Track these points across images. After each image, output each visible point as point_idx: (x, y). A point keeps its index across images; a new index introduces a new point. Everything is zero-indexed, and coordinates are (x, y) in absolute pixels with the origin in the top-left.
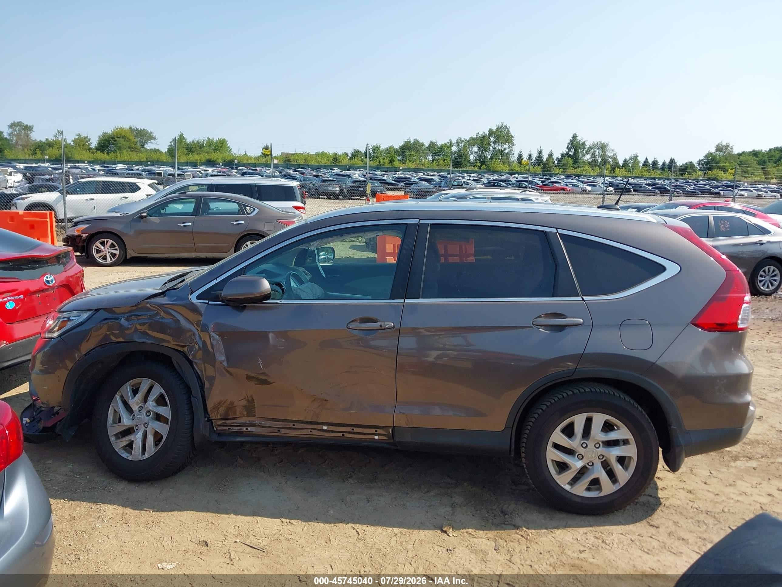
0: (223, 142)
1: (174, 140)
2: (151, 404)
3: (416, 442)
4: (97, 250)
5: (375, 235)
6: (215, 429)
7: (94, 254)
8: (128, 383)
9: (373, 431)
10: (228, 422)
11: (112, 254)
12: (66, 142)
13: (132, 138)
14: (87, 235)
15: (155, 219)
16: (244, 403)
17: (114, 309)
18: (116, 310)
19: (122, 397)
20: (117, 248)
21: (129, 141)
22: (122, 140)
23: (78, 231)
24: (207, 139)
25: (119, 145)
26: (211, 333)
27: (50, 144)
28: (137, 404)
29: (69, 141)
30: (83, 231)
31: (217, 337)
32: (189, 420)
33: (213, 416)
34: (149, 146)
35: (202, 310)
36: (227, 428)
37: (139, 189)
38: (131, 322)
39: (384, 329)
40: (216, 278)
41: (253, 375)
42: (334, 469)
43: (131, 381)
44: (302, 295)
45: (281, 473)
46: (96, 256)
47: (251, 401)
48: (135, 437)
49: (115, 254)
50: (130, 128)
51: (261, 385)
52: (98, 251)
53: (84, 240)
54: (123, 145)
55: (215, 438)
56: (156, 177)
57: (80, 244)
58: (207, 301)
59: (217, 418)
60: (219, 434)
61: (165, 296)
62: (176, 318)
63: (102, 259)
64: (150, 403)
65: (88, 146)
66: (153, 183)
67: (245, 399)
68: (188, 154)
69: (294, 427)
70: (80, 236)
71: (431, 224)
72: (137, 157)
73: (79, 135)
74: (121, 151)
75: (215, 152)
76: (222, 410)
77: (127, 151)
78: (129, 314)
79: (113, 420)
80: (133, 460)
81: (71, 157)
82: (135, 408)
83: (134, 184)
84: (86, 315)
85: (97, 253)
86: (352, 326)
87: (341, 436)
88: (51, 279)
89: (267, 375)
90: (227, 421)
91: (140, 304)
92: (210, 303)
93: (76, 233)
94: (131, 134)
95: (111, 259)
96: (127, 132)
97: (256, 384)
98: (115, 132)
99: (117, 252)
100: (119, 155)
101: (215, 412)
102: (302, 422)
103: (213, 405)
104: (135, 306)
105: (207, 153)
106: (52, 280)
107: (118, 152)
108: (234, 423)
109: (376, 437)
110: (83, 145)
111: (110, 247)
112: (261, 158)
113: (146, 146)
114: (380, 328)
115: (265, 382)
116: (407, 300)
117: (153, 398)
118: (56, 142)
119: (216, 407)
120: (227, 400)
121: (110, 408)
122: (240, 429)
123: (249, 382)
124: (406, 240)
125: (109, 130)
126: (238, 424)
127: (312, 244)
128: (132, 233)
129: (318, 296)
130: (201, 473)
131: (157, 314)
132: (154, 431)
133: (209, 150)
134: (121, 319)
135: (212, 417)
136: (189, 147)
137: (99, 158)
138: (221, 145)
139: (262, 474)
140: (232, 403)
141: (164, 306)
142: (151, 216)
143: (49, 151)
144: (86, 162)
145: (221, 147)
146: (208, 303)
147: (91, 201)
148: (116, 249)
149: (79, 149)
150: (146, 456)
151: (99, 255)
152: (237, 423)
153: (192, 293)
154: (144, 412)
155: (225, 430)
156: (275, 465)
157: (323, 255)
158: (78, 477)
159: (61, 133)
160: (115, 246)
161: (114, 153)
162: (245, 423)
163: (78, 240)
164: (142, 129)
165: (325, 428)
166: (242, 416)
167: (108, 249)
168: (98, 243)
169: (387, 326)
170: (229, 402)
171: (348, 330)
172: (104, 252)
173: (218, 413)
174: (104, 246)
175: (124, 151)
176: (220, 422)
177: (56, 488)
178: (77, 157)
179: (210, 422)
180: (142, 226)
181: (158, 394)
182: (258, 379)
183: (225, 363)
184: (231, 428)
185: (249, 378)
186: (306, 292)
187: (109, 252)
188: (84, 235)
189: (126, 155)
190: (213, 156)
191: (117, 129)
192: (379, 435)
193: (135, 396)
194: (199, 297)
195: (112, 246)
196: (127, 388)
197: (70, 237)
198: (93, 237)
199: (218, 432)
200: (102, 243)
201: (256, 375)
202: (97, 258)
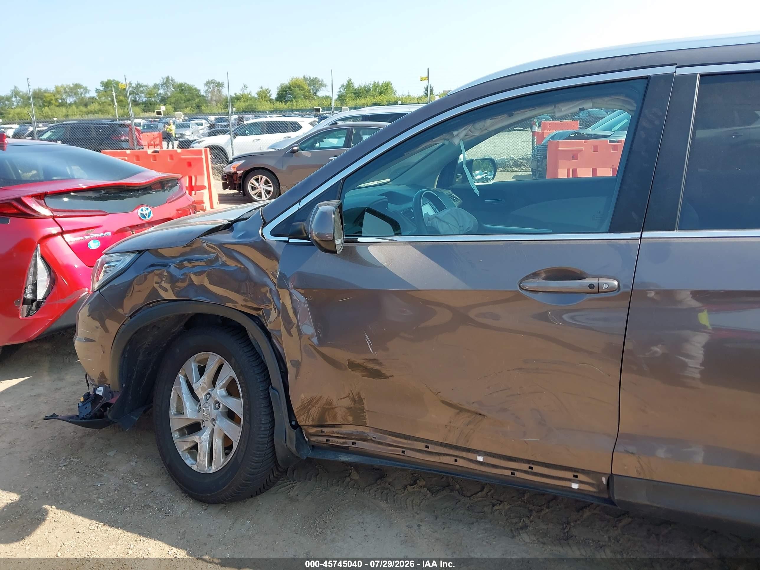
0: (388, 85)
1: (343, 86)
2: (220, 392)
3: (658, 508)
4: (252, 187)
5: (577, 109)
6: (307, 439)
7: (250, 191)
8: (193, 358)
9: (569, 475)
10: (326, 430)
11: (266, 191)
12: (251, 95)
13: (306, 86)
14: (242, 171)
15: (306, 153)
16: (347, 403)
17: (159, 250)
18: (162, 251)
19: (186, 376)
20: (271, 184)
21: (303, 89)
22: (297, 89)
23: (234, 168)
24: (373, 83)
25: (295, 94)
26: (293, 291)
27: (238, 98)
28: (203, 389)
29: (254, 94)
30: (239, 168)
31: (303, 299)
32: (266, 423)
33: (301, 420)
34: (321, 93)
35: (279, 251)
36: (324, 439)
37: (301, 127)
38: (183, 271)
39: (598, 292)
40: (299, 201)
41: (359, 361)
42: (496, 508)
43: (196, 356)
44: (441, 227)
45: (413, 506)
46: (252, 193)
47: (358, 400)
48: (200, 438)
49: (270, 191)
50: (304, 77)
51: (371, 379)
52: (254, 188)
53: (240, 177)
54: (298, 94)
55: (306, 453)
56: (314, 113)
57: (237, 182)
58: (286, 239)
59: (307, 423)
60: (313, 446)
61: (232, 230)
62: (243, 265)
63: (257, 196)
64: (218, 391)
65: (269, 97)
66: (314, 121)
67: (348, 396)
68: (355, 99)
69: (427, 449)
70: (235, 173)
71: (702, 76)
72: (310, 105)
73: (261, 88)
74: (296, 100)
75: (380, 95)
76: (315, 411)
77: (302, 99)
78: (181, 259)
79: (177, 408)
80: (198, 471)
81: (255, 108)
82: (201, 396)
83: (296, 123)
84: (128, 258)
85: (253, 190)
86: (530, 284)
87: (510, 474)
88: (147, 212)
89: (380, 364)
90: (323, 429)
91: (193, 243)
92: (291, 241)
93: (233, 170)
94: (304, 82)
95: (266, 196)
96: (301, 81)
97: (363, 376)
98: (291, 82)
99: (271, 189)
100: (295, 103)
101: (304, 414)
102: (441, 444)
103: (300, 404)
104: (188, 246)
105: (373, 96)
106: (150, 213)
107: (294, 101)
108: (334, 433)
109: (575, 486)
110: (265, 97)
111: (265, 184)
112: (424, 98)
113: (318, 94)
114: (589, 290)
115: (377, 374)
116: (646, 234)
117: (221, 384)
118: (242, 96)
119: (306, 407)
120: (321, 397)
121: (173, 391)
122: (345, 443)
123: (352, 372)
124: (646, 111)
125: (286, 81)
126: (341, 434)
127: (455, 133)
128: (284, 168)
129: (469, 228)
130: (296, 493)
131: (217, 259)
132: (223, 434)
133: (375, 93)
134: (170, 266)
135: (301, 422)
136: (356, 92)
137: (278, 107)
138: (386, 88)
139: (383, 505)
140: (329, 403)
141: (224, 246)
142: (303, 150)
143: (238, 104)
144: (267, 112)
145: (386, 89)
146: (287, 242)
147: (258, 141)
148: (270, 186)
149: (261, 100)
150: (213, 469)
151: (255, 192)
152: (338, 433)
153: (265, 224)
154: (211, 402)
155: (321, 442)
156: (405, 487)
157: (480, 174)
158: (135, 483)
159: (245, 87)
160: (269, 183)
161: (290, 102)
162: (351, 434)
163: (235, 178)
164: (314, 77)
165: (480, 459)
166: (345, 423)
167: (262, 186)
168: (253, 180)
169: (605, 286)
170: (325, 400)
171: (523, 292)
172: (259, 190)
173: (308, 417)
174: (258, 183)
175: (299, 99)
176: (313, 430)
177: (101, 501)
178: (260, 108)
179: (298, 429)
180: (293, 161)
181: (228, 377)
182: (366, 369)
183: (315, 340)
184: (330, 439)
185: (352, 365)
186: (447, 223)
187: (263, 189)
188: (240, 172)
189: (301, 103)
190: (379, 99)
191: (292, 79)
192: (580, 482)
193: (201, 376)
194: (275, 233)
195: (267, 182)
196: (192, 365)
197: (228, 175)
198: (248, 174)
199: (313, 444)
200: (257, 180)
201: (362, 361)
202: (252, 196)
